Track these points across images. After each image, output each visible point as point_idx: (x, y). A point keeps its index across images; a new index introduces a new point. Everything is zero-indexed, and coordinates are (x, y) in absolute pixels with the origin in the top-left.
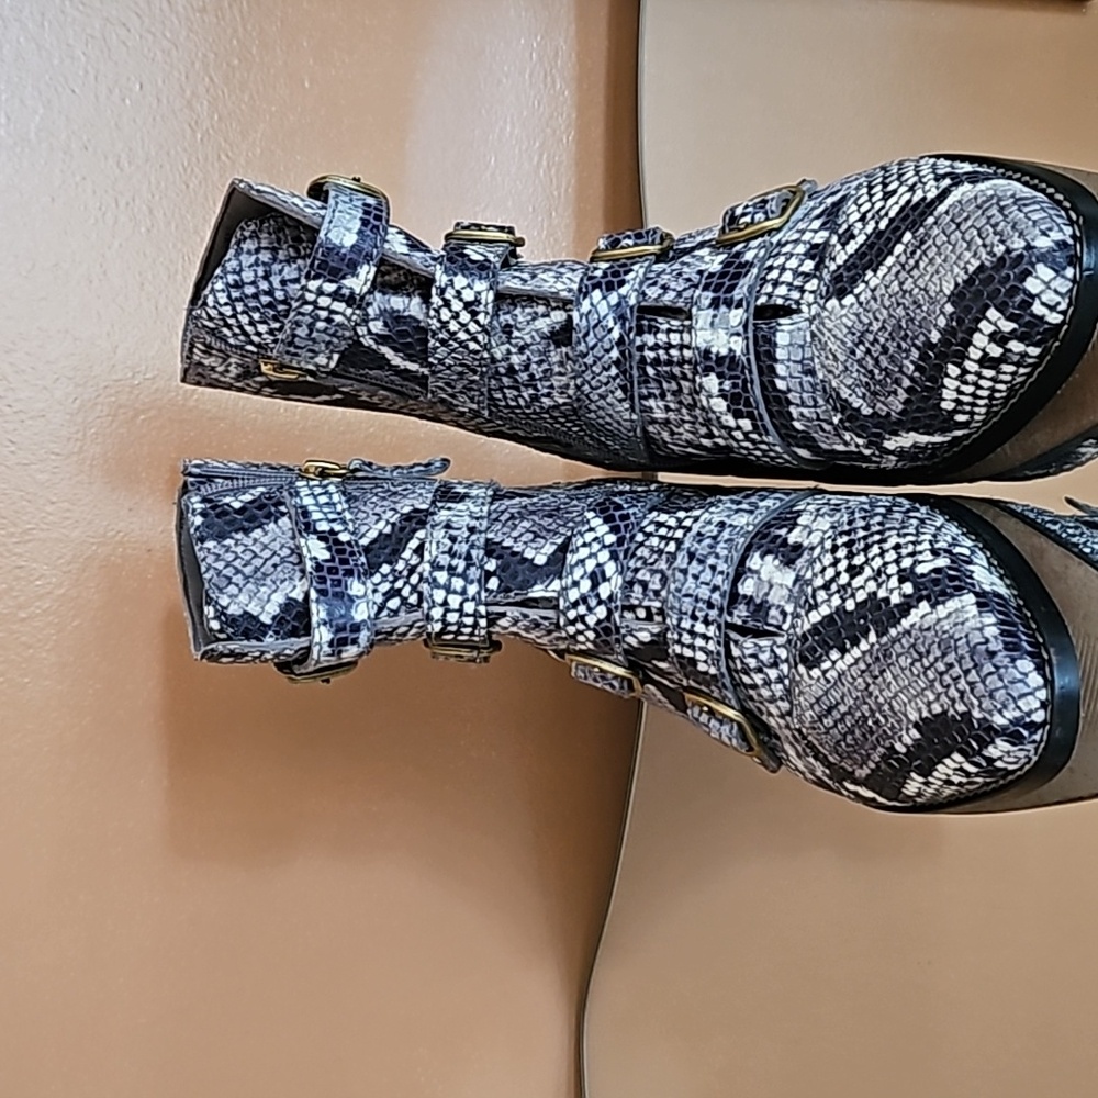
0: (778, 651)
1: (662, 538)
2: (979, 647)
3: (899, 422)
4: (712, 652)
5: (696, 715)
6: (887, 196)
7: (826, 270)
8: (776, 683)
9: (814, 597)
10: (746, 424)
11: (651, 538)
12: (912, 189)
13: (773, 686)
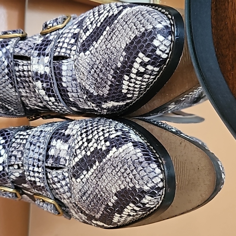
0: (64, 174)
1: (21, 139)
2: (136, 161)
3: (107, 98)
4: (41, 178)
5: (38, 203)
6: (99, 15)
7: (79, 42)
8: (65, 186)
9: (76, 152)
10: (53, 99)
11: (17, 139)
12: (109, 11)
13: (64, 188)
